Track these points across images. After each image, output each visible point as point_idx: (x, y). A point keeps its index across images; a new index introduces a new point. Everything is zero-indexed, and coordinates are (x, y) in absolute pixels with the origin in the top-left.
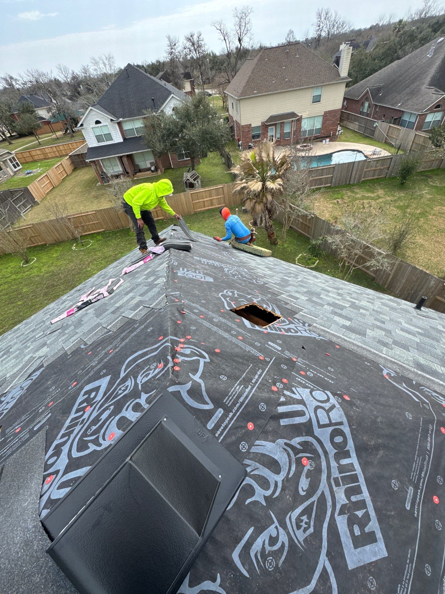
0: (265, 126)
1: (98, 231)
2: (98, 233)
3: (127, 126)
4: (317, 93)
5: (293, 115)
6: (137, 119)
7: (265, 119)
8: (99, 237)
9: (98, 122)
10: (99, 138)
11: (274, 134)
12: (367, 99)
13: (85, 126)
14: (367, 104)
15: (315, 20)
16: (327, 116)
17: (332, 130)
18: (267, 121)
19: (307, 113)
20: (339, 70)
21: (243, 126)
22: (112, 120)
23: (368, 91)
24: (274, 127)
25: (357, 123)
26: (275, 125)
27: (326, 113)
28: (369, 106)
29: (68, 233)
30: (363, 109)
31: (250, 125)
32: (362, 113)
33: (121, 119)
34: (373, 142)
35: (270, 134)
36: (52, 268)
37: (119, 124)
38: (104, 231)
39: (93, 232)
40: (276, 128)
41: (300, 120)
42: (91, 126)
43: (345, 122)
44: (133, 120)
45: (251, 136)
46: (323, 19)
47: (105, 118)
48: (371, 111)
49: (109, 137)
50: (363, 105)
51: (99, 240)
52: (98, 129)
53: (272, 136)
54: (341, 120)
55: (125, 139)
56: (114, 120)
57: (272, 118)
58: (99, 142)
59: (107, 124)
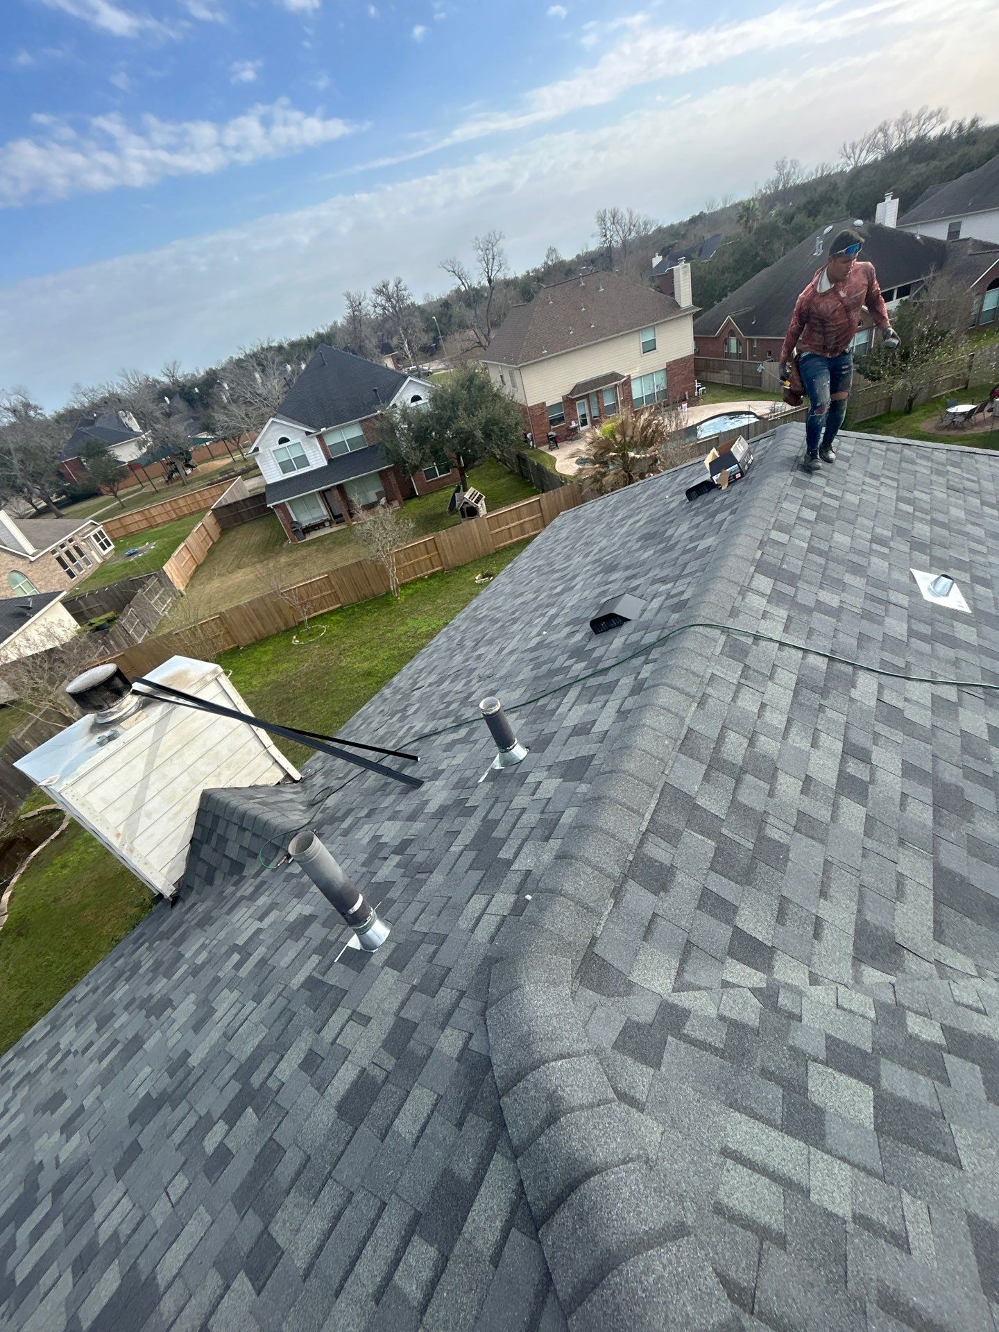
0: (569, 401)
1: (331, 608)
2: (331, 613)
3: (331, 440)
4: (648, 337)
5: (614, 376)
6: (351, 425)
7: (567, 390)
8: (338, 617)
9: (283, 441)
10: (285, 467)
11: (587, 412)
12: (732, 333)
13: (261, 451)
14: (733, 342)
15: (597, 228)
16: (672, 369)
17: (685, 389)
18: (572, 393)
19: (638, 369)
20: (677, 298)
21: (531, 408)
22: (308, 433)
23: (729, 321)
24: (584, 400)
25: (726, 372)
26: (587, 396)
27: (669, 365)
28: (739, 343)
29: (279, 620)
30: (729, 349)
31: (544, 403)
32: (729, 355)
33: (323, 429)
34: (762, 396)
35: (579, 413)
36: (272, 677)
37: (320, 438)
38: (341, 607)
39: (321, 612)
40: (589, 402)
41: (628, 383)
42: (272, 449)
43: (704, 374)
44: (343, 427)
45: (547, 421)
46: (609, 225)
47: (296, 433)
48: (744, 349)
49: (303, 461)
50: (726, 342)
51: (338, 622)
52: (283, 452)
53: (584, 416)
54: (697, 372)
55: (330, 461)
56: (310, 433)
57: (578, 388)
58: (284, 472)
59: (299, 440)
